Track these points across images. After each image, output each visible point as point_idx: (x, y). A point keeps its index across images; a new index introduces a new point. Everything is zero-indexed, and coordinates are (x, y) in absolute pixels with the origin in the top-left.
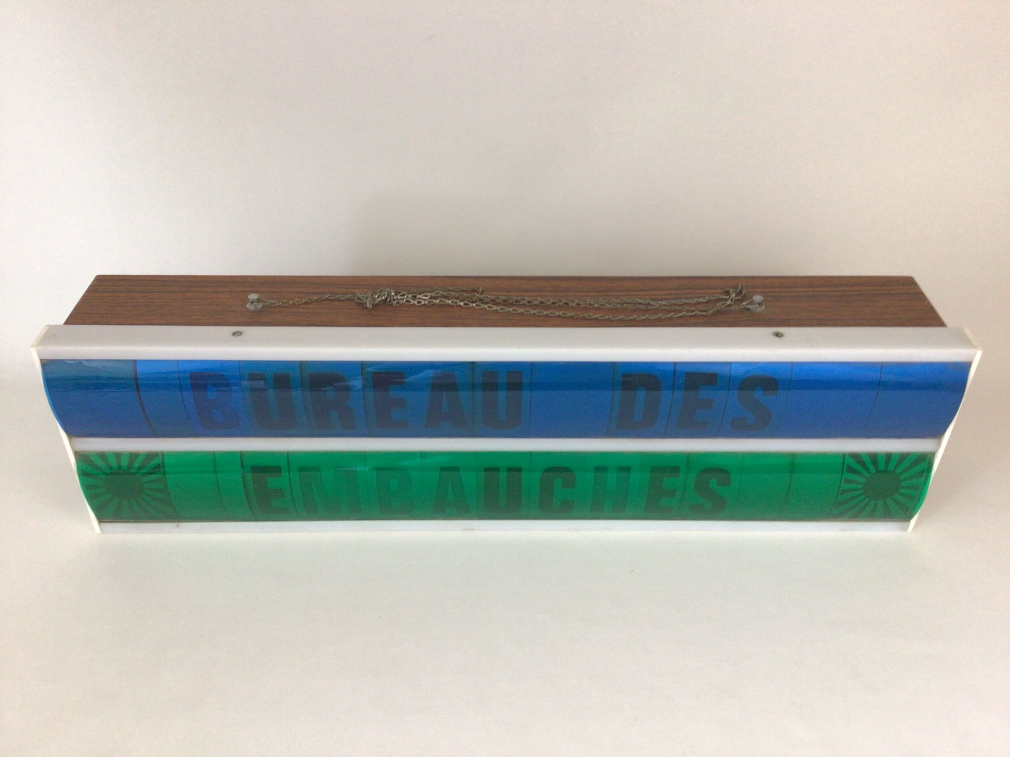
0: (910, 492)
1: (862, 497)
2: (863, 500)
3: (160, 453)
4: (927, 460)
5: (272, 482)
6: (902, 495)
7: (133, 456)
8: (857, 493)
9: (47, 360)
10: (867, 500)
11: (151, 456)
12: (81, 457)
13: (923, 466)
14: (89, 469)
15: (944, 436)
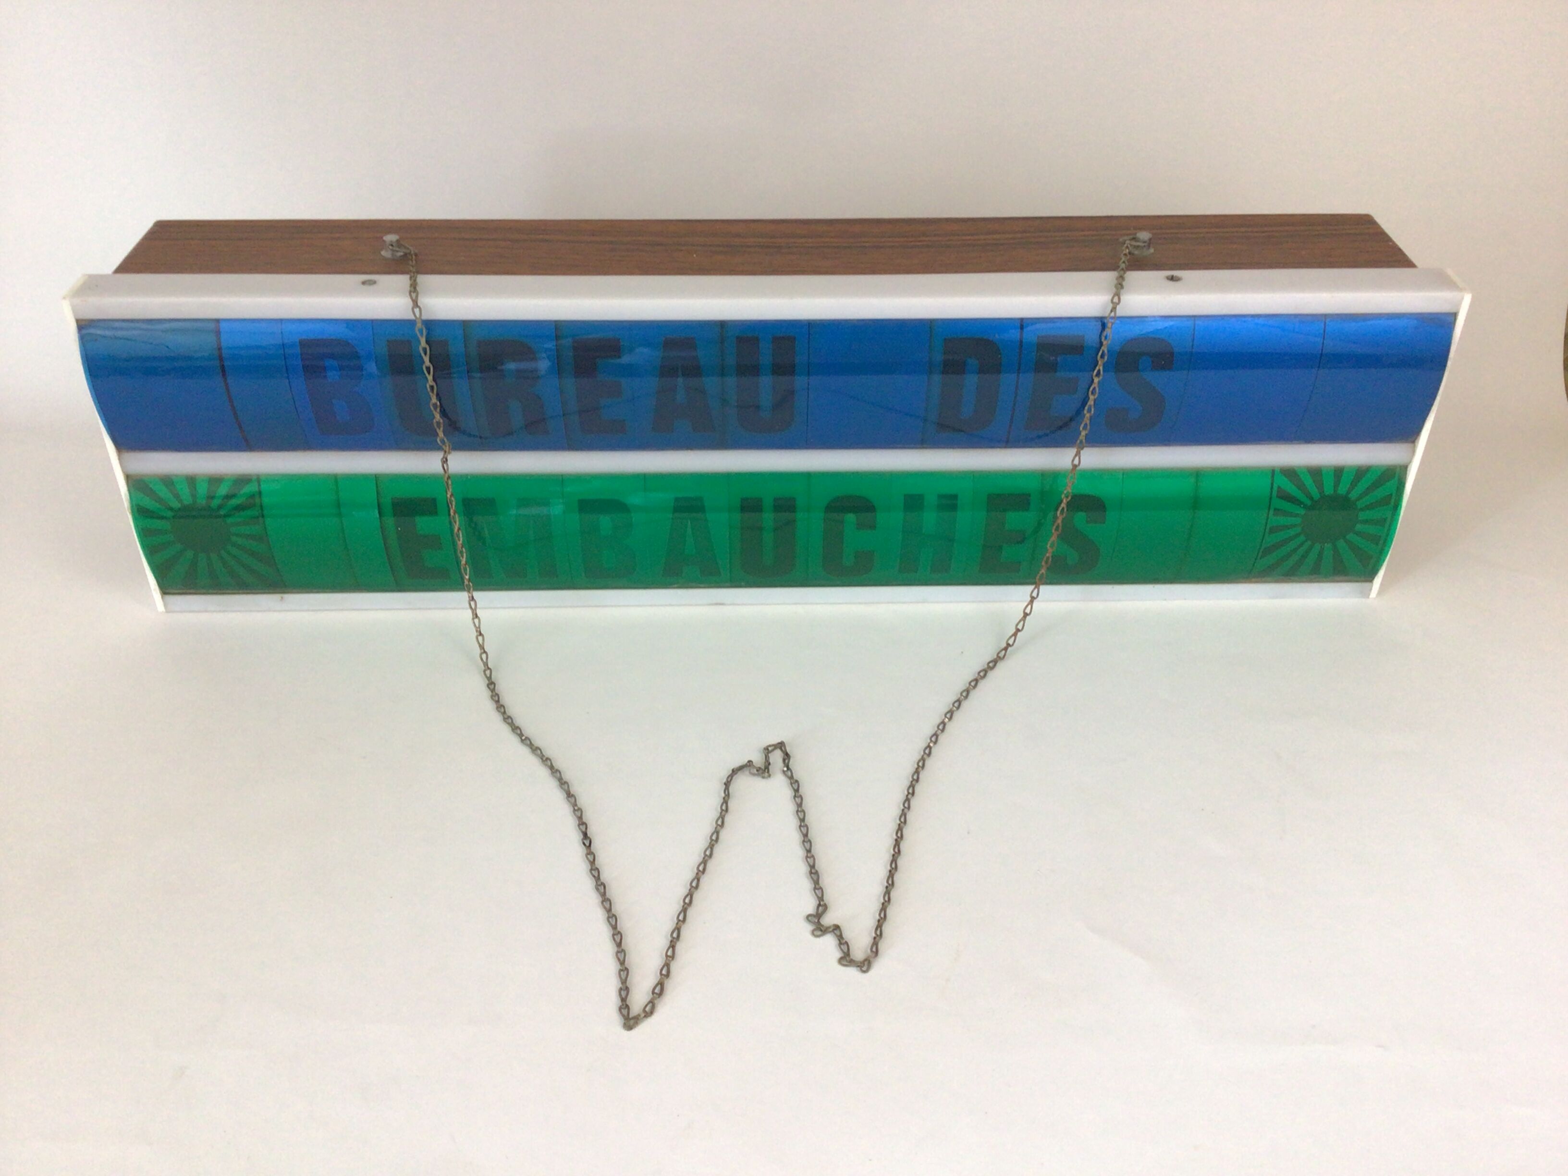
0: (1371, 529)
1: (1302, 538)
2: (1302, 545)
3: (255, 478)
4: (1396, 478)
5: (424, 524)
6: (1358, 534)
7: (215, 480)
8: (1292, 532)
9: (85, 320)
10: (1309, 543)
11: (242, 480)
12: (136, 483)
13: (1391, 485)
14: (148, 503)
15: (1419, 438)
